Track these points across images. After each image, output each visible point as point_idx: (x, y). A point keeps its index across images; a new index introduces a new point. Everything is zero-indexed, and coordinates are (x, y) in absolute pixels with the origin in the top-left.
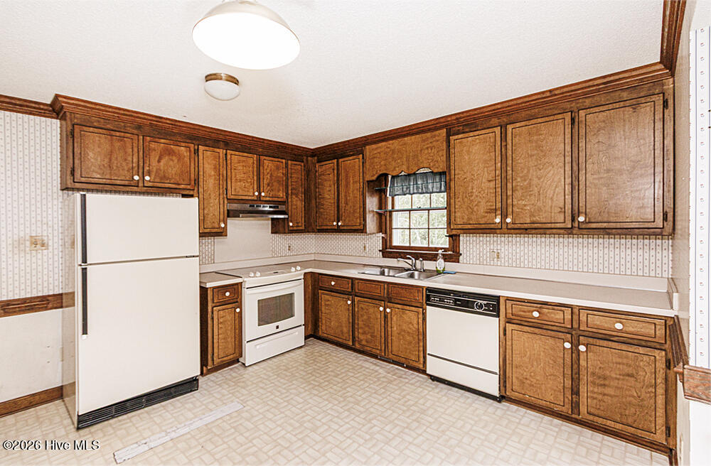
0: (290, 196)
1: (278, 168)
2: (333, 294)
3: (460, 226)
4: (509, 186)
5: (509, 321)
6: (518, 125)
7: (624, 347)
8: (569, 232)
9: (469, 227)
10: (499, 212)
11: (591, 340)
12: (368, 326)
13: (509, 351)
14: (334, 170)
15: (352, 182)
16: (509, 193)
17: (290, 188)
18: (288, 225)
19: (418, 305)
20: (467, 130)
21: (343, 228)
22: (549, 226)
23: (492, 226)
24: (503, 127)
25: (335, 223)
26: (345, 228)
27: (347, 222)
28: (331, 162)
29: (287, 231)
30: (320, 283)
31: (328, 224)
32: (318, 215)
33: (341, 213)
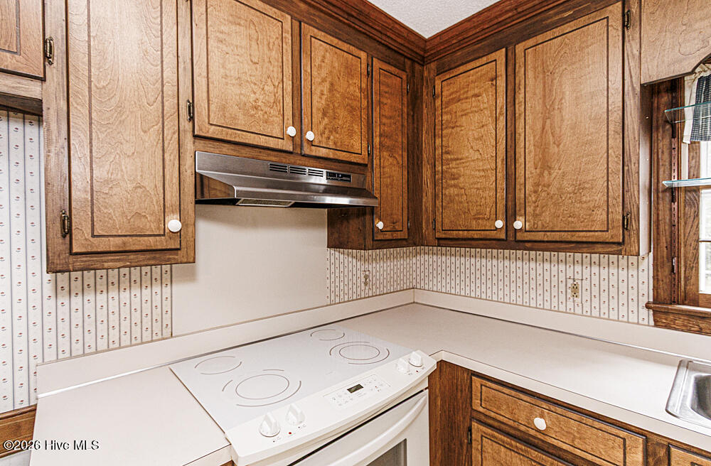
0: (376, 152)
1: (349, 71)
2: (538, 454)
14: (495, 79)
17: (377, 131)
18: (373, 227)
21: (527, 236)
25: (499, 224)
26: (540, 236)
27: (546, 218)
28: (484, 60)
29: (369, 242)
30: (476, 402)
31: (474, 225)
32: (438, 203)
33: (520, 195)
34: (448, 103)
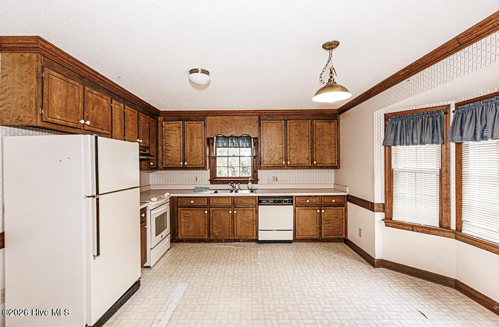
0: (150, 143)
1: (146, 122)
2: (191, 209)
3: (266, 166)
4: (288, 147)
5: (296, 206)
6: (292, 121)
7: (334, 208)
8: (310, 168)
9: (270, 166)
10: (284, 159)
11: (325, 208)
12: (220, 224)
13: (297, 219)
14: (180, 127)
15: (195, 137)
16: (288, 151)
17: (151, 137)
18: (150, 164)
19: (253, 206)
20: (269, 119)
21: (188, 166)
22: (304, 165)
23: (281, 165)
24: (286, 121)
25: (181, 163)
26: (190, 166)
27: (191, 162)
28: (177, 122)
29: (149, 169)
30: (179, 203)
31: (175, 163)
32: (164, 157)
33: (186, 157)
34: (167, 130)
